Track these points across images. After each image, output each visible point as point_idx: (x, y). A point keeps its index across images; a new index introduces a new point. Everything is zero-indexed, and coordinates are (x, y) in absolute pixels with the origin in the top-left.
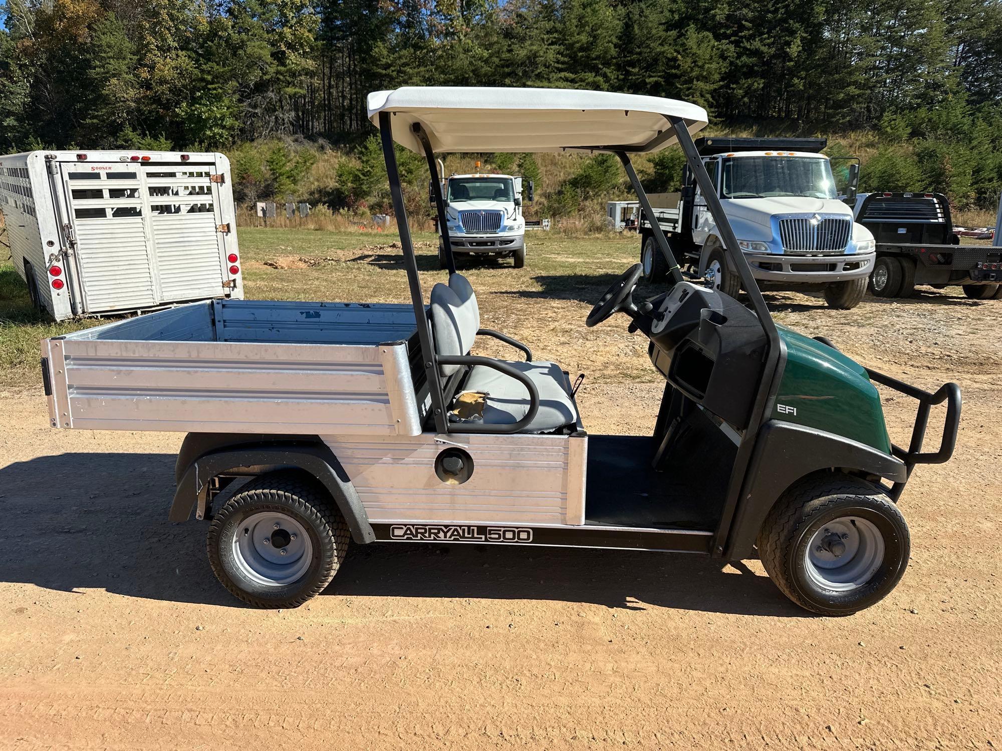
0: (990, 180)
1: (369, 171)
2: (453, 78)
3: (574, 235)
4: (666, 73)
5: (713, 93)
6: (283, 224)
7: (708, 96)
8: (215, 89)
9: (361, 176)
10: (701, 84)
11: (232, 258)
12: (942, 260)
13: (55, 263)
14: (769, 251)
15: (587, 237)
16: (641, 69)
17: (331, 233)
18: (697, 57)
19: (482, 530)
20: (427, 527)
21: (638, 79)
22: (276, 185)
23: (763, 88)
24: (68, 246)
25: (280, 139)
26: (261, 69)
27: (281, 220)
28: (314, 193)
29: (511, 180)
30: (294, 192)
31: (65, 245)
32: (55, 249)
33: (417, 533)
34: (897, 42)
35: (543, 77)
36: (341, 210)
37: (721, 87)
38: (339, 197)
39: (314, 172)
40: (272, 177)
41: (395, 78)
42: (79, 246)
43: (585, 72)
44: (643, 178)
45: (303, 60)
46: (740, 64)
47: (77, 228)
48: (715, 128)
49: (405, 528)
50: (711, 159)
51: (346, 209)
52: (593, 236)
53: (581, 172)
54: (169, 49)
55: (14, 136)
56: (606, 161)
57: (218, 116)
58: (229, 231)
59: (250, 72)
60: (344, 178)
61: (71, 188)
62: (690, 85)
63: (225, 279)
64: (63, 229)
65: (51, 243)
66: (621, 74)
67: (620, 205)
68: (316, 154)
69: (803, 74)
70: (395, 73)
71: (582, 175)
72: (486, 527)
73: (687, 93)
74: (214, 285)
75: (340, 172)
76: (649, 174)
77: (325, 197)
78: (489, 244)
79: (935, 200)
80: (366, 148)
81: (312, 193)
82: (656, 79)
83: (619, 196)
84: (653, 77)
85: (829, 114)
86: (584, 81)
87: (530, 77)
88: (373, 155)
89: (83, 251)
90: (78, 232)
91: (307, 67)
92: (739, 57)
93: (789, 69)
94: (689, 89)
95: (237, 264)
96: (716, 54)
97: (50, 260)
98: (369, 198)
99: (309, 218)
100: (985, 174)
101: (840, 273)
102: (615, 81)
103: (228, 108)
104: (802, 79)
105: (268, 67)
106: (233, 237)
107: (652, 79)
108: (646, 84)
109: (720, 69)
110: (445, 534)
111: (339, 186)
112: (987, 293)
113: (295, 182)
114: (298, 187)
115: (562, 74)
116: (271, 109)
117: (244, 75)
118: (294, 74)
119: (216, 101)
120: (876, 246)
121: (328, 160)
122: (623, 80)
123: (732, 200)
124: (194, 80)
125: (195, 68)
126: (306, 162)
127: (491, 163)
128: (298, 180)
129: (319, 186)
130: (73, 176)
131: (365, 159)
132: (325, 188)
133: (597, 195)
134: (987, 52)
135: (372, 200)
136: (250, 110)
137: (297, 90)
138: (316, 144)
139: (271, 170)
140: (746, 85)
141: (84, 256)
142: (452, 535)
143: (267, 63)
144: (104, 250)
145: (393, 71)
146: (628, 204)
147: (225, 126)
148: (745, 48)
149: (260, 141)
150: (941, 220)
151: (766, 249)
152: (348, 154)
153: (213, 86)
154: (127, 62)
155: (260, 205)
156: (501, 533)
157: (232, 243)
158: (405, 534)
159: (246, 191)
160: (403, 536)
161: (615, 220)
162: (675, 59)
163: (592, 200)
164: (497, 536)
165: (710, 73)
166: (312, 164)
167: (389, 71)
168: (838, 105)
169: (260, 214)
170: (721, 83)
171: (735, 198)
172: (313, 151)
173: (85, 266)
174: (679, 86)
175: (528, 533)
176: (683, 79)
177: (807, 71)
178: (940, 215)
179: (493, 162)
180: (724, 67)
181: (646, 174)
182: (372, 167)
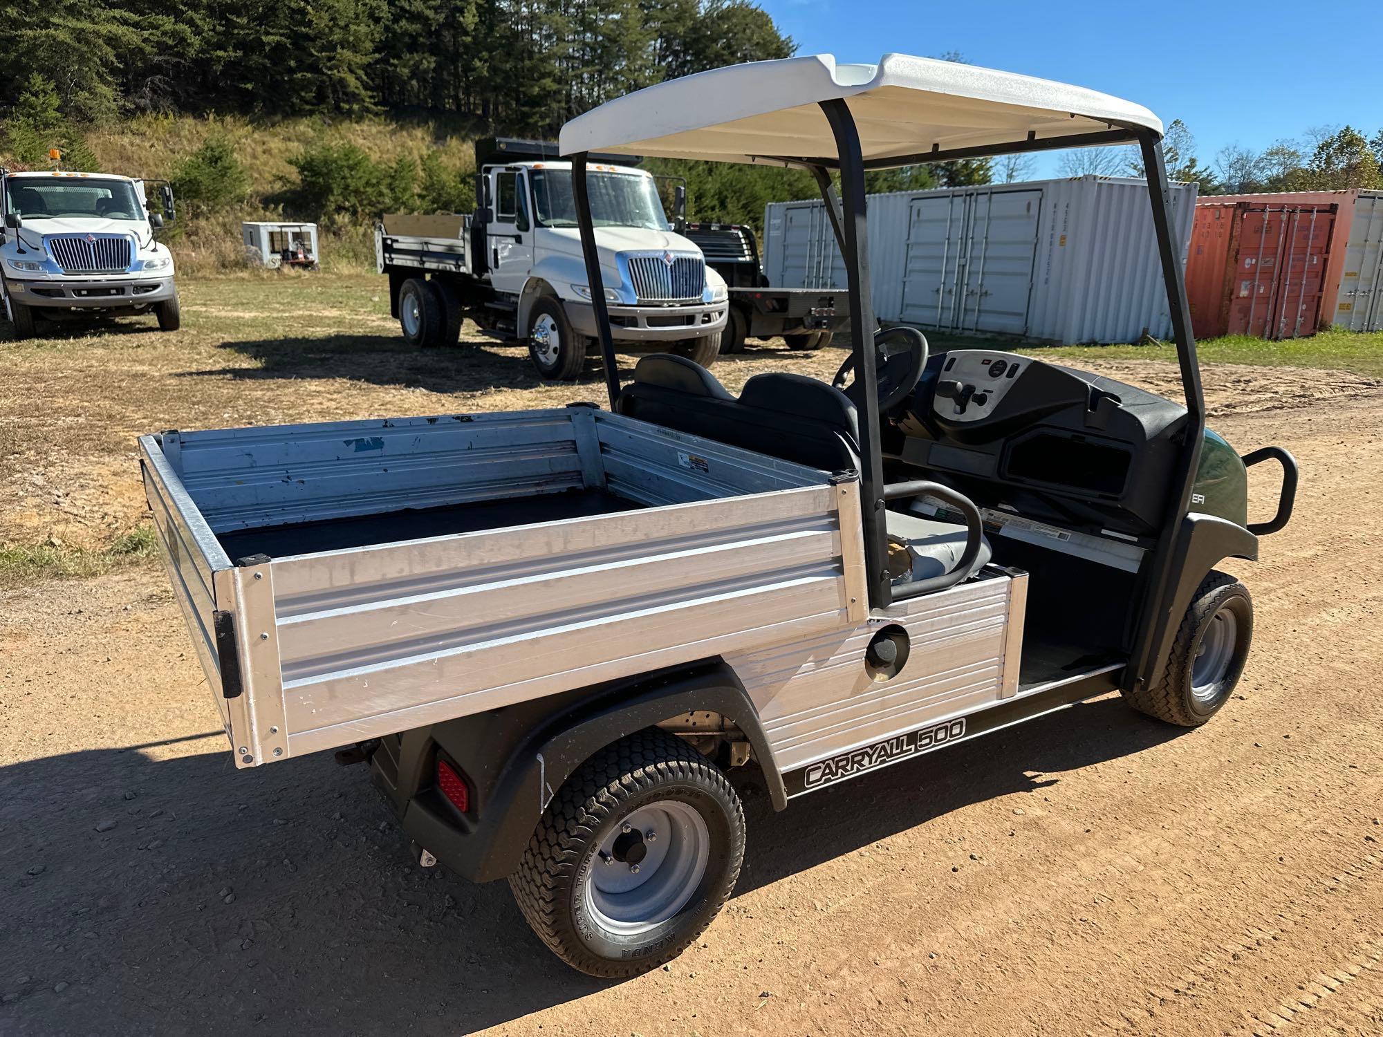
0: (713, 209)
3: (200, 275)
4: (292, 30)
5: (367, 68)
7: (361, 72)
10: (347, 54)
12: (777, 307)
14: (620, 301)
15: (222, 276)
16: (251, 20)
18: (335, 12)
19: (913, 737)
20: (850, 756)
21: (248, 34)
23: (434, 70)
29: (130, 183)
33: (837, 768)
34: (589, 26)
35: (81, 13)
37: (377, 61)
43: (157, 14)
44: (285, 188)
46: (399, 31)
48: (377, 120)
49: (823, 766)
50: (507, 169)
52: (232, 276)
53: (179, 173)
56: (220, 158)
62: (332, 54)
66: (220, 25)
67: (267, 228)
69: (485, 54)
71: (182, 179)
72: (917, 732)
73: (329, 64)
76: (293, 183)
78: (113, 291)
79: (740, 233)
82: (277, 38)
83: (250, 214)
84: (272, 34)
85: (524, 113)
86: (157, 28)
87: (55, 10)
92: (396, 20)
93: (465, 45)
94: (330, 59)
96: (363, 12)
100: (707, 202)
101: (699, 326)
102: (211, 33)
104: (486, 61)
107: (271, 38)
108: (263, 44)
109: (373, 35)
110: (871, 758)
112: (812, 343)
115: (117, 13)
120: (729, 292)
122: (224, 33)
123: (553, 229)
133: (212, 211)
134: (686, 52)
140: (412, 63)
142: (879, 756)
146: (281, 227)
148: (402, 9)
150: (748, 258)
151: (616, 298)
156: (933, 734)
158: (824, 775)
160: (820, 780)
161: (261, 249)
162: (303, 12)
163: (207, 219)
164: (927, 741)
165: (357, 39)
168: (535, 102)
170: (377, 56)
171: (556, 226)
174: (316, 54)
175: (961, 723)
176: (319, 43)
177: (490, 51)
178: (746, 252)
180: (378, 33)
181: (289, 182)
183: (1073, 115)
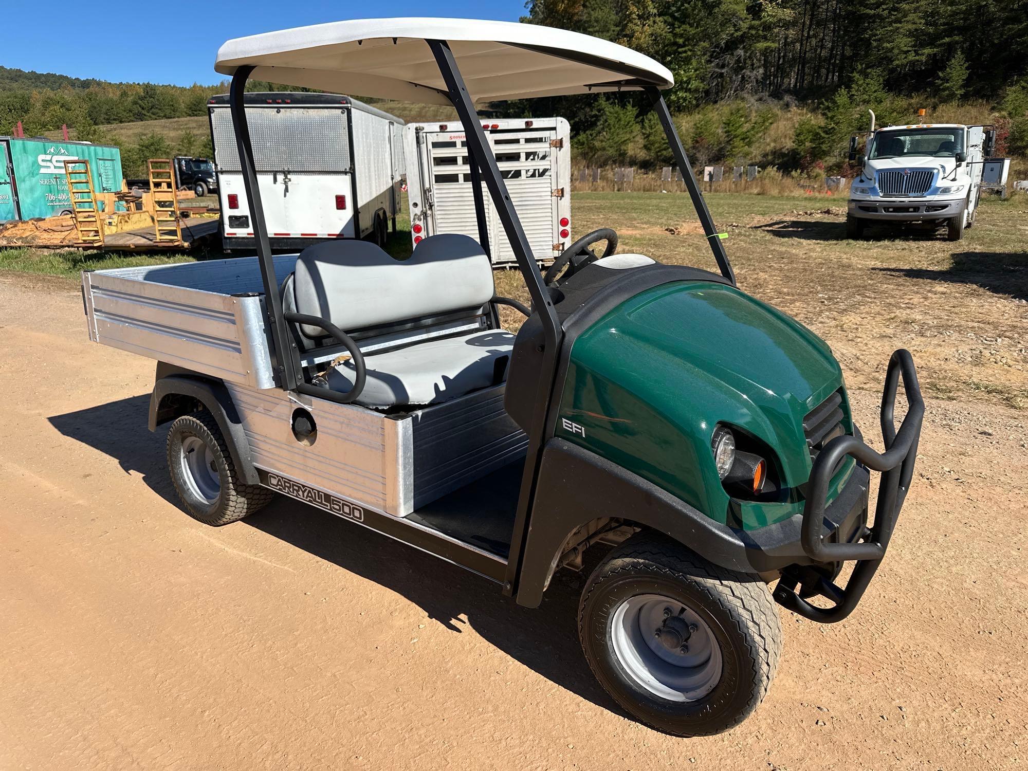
1: (833, 128)
2: (964, 8)
6: (728, 189)
8: (685, 52)
9: (823, 135)
11: (564, 222)
13: (417, 222)
17: (773, 198)
19: (328, 497)
20: (291, 483)
22: (729, 147)
24: (428, 207)
25: (743, 99)
26: (735, 26)
27: (727, 184)
28: (767, 155)
29: (963, 129)
30: (746, 155)
31: (425, 207)
32: (418, 211)
33: (285, 486)
36: (793, 173)
38: (795, 158)
39: (772, 133)
40: (727, 139)
41: (886, 18)
42: (435, 208)
45: (780, 11)
47: (435, 191)
49: (277, 479)
51: (799, 171)
54: (649, 15)
55: (515, 112)
57: (685, 79)
58: (563, 196)
59: (722, 31)
60: (802, 137)
61: (433, 156)
63: (556, 242)
64: (425, 192)
65: (415, 205)
68: (779, 113)
70: (886, 12)
72: (330, 496)
74: (545, 247)
75: (798, 131)
77: (779, 158)
78: (911, 210)
80: (834, 102)
81: (766, 155)
88: (841, 110)
89: (439, 212)
90: (436, 196)
91: (783, 17)
95: (568, 228)
97: (414, 219)
98: (827, 158)
99: (755, 182)
103: (696, 70)
105: (741, 23)
106: (566, 200)
110: (303, 492)
111: (796, 147)
113: (749, 144)
114: (752, 150)
116: (739, 68)
117: (717, 34)
118: (767, 27)
119: (684, 65)
121: (791, 118)
124: (667, 45)
125: (669, 32)
126: (765, 122)
127: (999, 110)
128: (753, 142)
129: (775, 147)
130: (436, 145)
131: (830, 115)
132: (781, 149)
135: (831, 160)
136: (717, 70)
137: (769, 44)
138: (781, 102)
139: (726, 132)
141: (439, 217)
142: (308, 496)
143: (741, 19)
144: (455, 212)
145: (884, 10)
147: (690, 89)
149: (722, 102)
152: (814, 110)
153: (683, 49)
154: (609, 34)
155: (708, 169)
156: (341, 505)
157: (565, 207)
158: (278, 484)
159: (698, 155)
160: (277, 486)
164: (337, 507)
166: (771, 123)
167: (880, 10)
169: (707, 178)
172: (777, 110)
173: (439, 225)
175: (360, 512)
179: (1002, 109)
182: (837, 124)
183: (360, 42)
